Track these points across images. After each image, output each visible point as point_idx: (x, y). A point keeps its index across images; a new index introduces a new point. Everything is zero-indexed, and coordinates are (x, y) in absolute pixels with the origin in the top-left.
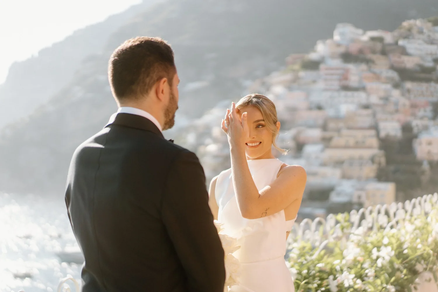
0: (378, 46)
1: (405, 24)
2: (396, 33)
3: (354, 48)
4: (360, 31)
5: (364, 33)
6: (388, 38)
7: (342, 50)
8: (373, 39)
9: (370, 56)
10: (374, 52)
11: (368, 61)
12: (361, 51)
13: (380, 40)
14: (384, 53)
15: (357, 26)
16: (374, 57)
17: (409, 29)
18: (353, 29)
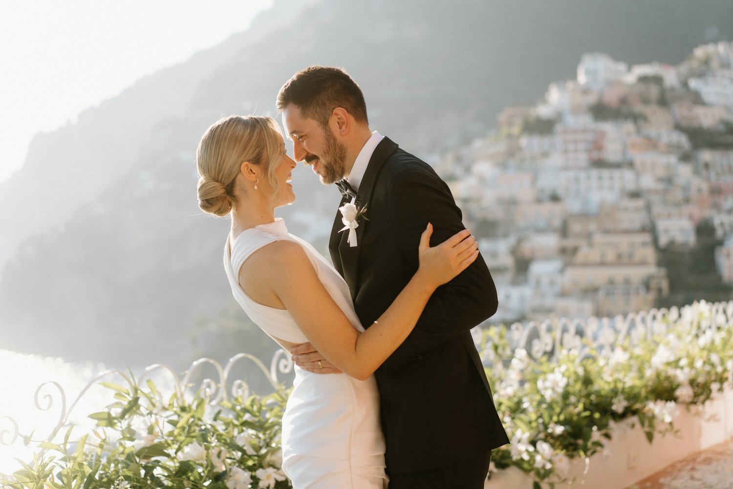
0: (654, 91)
1: (700, 52)
2: (684, 68)
3: (612, 97)
4: (622, 67)
5: (629, 69)
6: (671, 77)
7: (591, 99)
8: (643, 79)
9: (639, 108)
10: (645, 101)
11: (637, 118)
12: (624, 101)
13: (657, 80)
14: (663, 102)
15: (616, 57)
16: (647, 110)
17: (706, 62)
18: (610, 63)
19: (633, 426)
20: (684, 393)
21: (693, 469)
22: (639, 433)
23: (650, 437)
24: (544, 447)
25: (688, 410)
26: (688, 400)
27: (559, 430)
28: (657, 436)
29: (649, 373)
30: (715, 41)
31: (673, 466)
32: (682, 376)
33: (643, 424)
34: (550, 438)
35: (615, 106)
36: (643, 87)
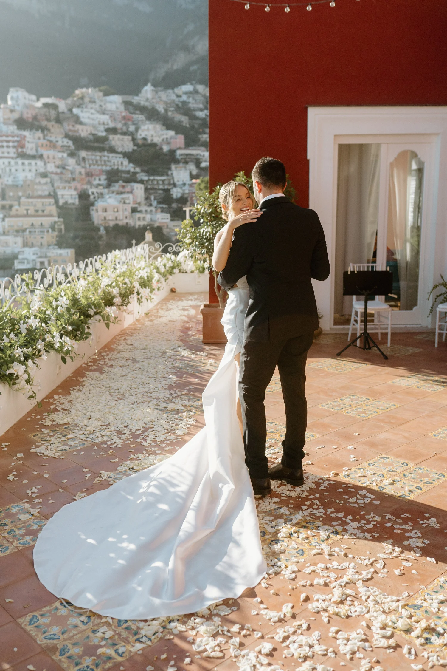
0: (53, 113)
1: (77, 92)
2: (69, 101)
3: (28, 115)
4: (34, 97)
5: (38, 100)
6: (62, 106)
7: (16, 116)
8: (46, 105)
9: (44, 123)
10: (48, 120)
11: (43, 129)
12: (35, 118)
13: (55, 107)
14: (58, 121)
15: (30, 92)
16: (50, 125)
17: (82, 98)
18: (26, 95)
19: (100, 321)
20: (117, 300)
21: (125, 339)
22: (103, 324)
23: (108, 326)
24: (67, 339)
25: (120, 309)
26: (120, 304)
27: (70, 328)
28: (111, 325)
29: (100, 291)
30: (87, 87)
31: (114, 338)
32: (115, 291)
33: (104, 320)
34: (68, 334)
35: (30, 120)
36: (46, 110)
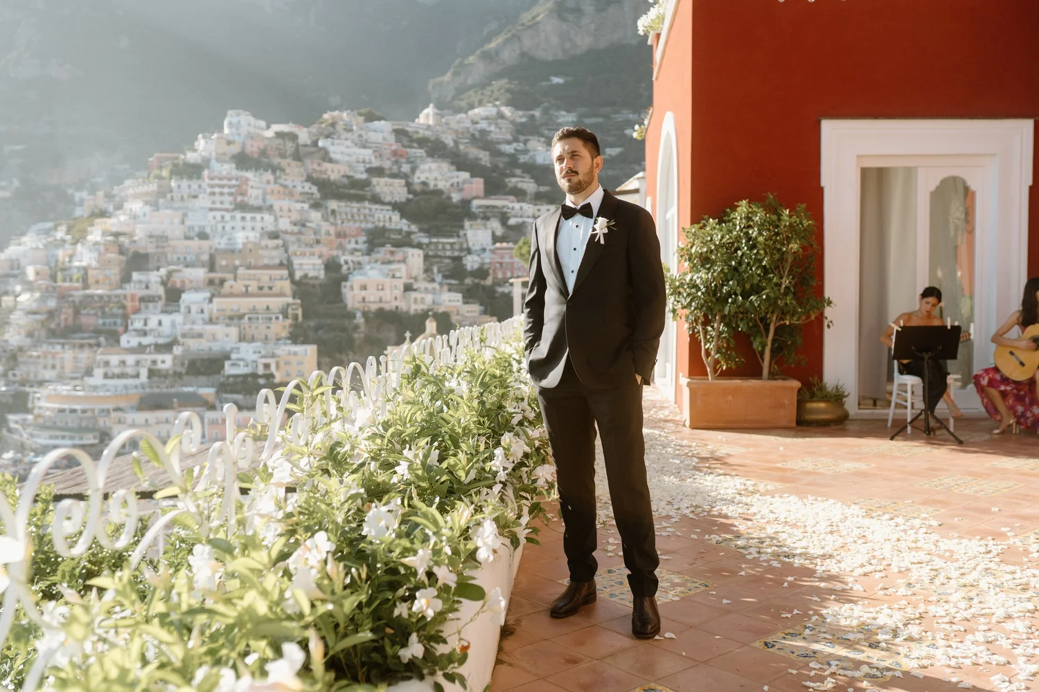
0: (290, 147)
1: (326, 116)
2: (314, 129)
3: (253, 148)
4: (263, 124)
5: (268, 127)
6: (304, 135)
7: (235, 149)
8: (279, 135)
9: (276, 160)
10: (283, 156)
11: (274, 169)
12: (263, 153)
13: (293, 137)
14: (298, 157)
15: (257, 115)
16: (284, 163)
17: (333, 125)
18: (252, 119)
30: (341, 109)
35: (256, 156)
36: (280, 141)
